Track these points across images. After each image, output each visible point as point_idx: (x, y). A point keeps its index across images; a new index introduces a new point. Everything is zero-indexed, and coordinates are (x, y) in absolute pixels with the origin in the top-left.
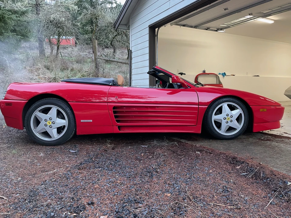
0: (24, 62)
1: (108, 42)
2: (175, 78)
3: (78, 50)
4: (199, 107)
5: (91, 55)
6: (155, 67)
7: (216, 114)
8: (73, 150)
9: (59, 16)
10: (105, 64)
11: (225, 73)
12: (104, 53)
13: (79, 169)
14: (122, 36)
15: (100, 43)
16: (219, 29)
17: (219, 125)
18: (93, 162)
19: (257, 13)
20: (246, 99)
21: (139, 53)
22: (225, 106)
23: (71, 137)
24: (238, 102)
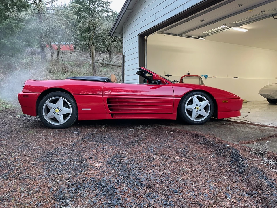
0: (28, 65)
1: (105, 48)
2: (155, 76)
3: (77, 55)
4: (175, 98)
5: (89, 60)
6: (141, 68)
7: (188, 105)
8: (75, 131)
9: (60, 24)
10: (102, 68)
11: (207, 75)
12: (101, 58)
13: (81, 142)
14: (118, 42)
15: (97, 49)
16: (200, 37)
17: (190, 113)
18: (91, 138)
19: (230, 24)
20: (211, 93)
21: (131, 57)
22: (195, 98)
23: (74, 122)
24: (205, 95)
